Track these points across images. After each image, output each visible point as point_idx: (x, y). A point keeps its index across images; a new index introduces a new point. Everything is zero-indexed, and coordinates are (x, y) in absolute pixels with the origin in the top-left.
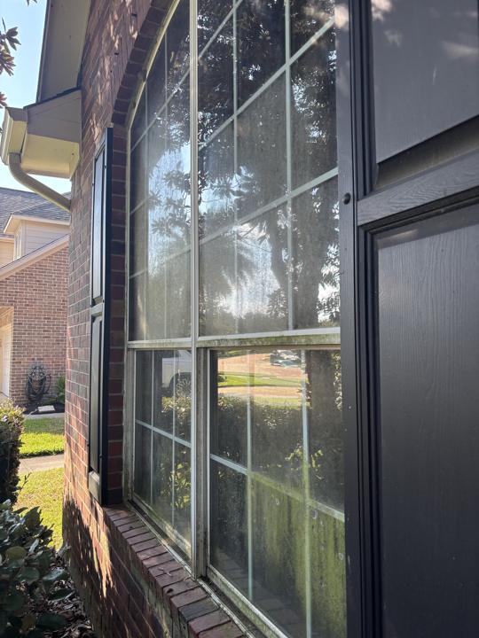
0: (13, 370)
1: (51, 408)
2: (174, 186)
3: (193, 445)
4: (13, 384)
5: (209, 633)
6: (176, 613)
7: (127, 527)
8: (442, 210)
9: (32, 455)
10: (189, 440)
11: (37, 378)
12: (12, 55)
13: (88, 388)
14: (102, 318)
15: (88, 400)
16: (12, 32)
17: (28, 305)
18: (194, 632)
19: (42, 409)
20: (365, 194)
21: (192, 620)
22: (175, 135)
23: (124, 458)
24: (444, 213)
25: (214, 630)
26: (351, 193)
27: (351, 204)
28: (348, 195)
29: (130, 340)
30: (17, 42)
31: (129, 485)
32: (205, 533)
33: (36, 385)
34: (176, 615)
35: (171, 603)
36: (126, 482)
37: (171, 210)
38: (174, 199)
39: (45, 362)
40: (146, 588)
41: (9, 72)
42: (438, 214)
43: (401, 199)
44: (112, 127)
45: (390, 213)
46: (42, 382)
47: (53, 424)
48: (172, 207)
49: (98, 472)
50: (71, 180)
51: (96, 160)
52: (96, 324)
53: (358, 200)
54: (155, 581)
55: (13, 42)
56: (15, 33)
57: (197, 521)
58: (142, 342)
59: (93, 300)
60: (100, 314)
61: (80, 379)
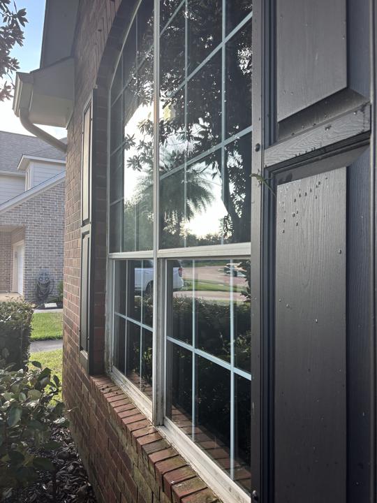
0: (26, 275)
1: (54, 305)
2: (145, 132)
3: (154, 330)
4: (26, 286)
5: (162, 463)
6: (140, 449)
7: (107, 390)
8: (320, 157)
9: (41, 340)
10: (151, 326)
11: (44, 282)
12: (22, 30)
13: (80, 288)
14: (90, 235)
15: (79, 297)
16: (22, 13)
17: (36, 226)
18: (152, 462)
19: (47, 305)
20: (270, 145)
21: (151, 453)
22: (148, 92)
23: (106, 340)
24: (322, 159)
25: (166, 461)
26: (260, 144)
27: (260, 152)
28: (258, 145)
29: (110, 252)
30: (26, 21)
31: (110, 360)
32: (163, 393)
33: (42, 288)
34: (141, 450)
35: (137, 442)
36: (108, 358)
37: (142, 150)
38: (145, 142)
39: (50, 270)
40: (120, 433)
41: (21, 45)
42: (317, 160)
43: (293, 148)
44: (96, 88)
45: (286, 159)
46: (47, 285)
47: (56, 317)
48: (144, 148)
49: (87, 351)
50: (67, 129)
51: (85, 114)
52: (85, 240)
53: (265, 149)
54: (126, 427)
55: (23, 21)
56: (25, 14)
57: (157, 385)
58: (118, 253)
59: (83, 221)
60: (88, 233)
61: (74, 282)
